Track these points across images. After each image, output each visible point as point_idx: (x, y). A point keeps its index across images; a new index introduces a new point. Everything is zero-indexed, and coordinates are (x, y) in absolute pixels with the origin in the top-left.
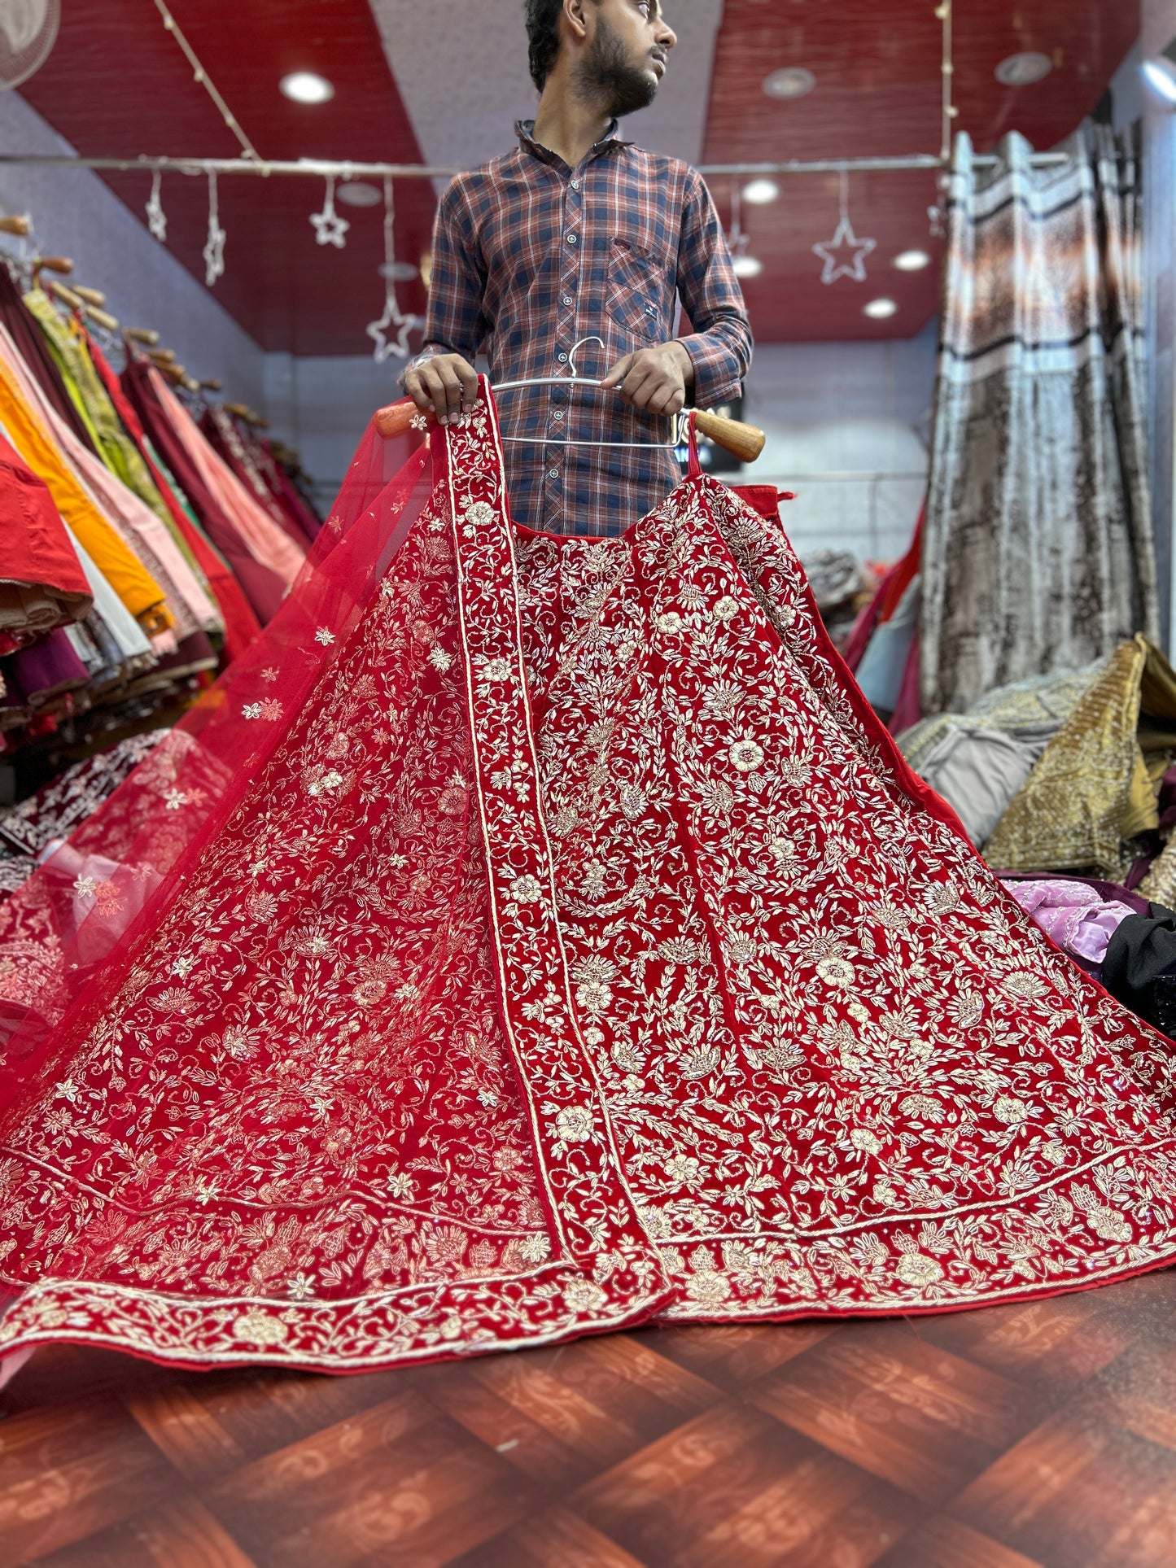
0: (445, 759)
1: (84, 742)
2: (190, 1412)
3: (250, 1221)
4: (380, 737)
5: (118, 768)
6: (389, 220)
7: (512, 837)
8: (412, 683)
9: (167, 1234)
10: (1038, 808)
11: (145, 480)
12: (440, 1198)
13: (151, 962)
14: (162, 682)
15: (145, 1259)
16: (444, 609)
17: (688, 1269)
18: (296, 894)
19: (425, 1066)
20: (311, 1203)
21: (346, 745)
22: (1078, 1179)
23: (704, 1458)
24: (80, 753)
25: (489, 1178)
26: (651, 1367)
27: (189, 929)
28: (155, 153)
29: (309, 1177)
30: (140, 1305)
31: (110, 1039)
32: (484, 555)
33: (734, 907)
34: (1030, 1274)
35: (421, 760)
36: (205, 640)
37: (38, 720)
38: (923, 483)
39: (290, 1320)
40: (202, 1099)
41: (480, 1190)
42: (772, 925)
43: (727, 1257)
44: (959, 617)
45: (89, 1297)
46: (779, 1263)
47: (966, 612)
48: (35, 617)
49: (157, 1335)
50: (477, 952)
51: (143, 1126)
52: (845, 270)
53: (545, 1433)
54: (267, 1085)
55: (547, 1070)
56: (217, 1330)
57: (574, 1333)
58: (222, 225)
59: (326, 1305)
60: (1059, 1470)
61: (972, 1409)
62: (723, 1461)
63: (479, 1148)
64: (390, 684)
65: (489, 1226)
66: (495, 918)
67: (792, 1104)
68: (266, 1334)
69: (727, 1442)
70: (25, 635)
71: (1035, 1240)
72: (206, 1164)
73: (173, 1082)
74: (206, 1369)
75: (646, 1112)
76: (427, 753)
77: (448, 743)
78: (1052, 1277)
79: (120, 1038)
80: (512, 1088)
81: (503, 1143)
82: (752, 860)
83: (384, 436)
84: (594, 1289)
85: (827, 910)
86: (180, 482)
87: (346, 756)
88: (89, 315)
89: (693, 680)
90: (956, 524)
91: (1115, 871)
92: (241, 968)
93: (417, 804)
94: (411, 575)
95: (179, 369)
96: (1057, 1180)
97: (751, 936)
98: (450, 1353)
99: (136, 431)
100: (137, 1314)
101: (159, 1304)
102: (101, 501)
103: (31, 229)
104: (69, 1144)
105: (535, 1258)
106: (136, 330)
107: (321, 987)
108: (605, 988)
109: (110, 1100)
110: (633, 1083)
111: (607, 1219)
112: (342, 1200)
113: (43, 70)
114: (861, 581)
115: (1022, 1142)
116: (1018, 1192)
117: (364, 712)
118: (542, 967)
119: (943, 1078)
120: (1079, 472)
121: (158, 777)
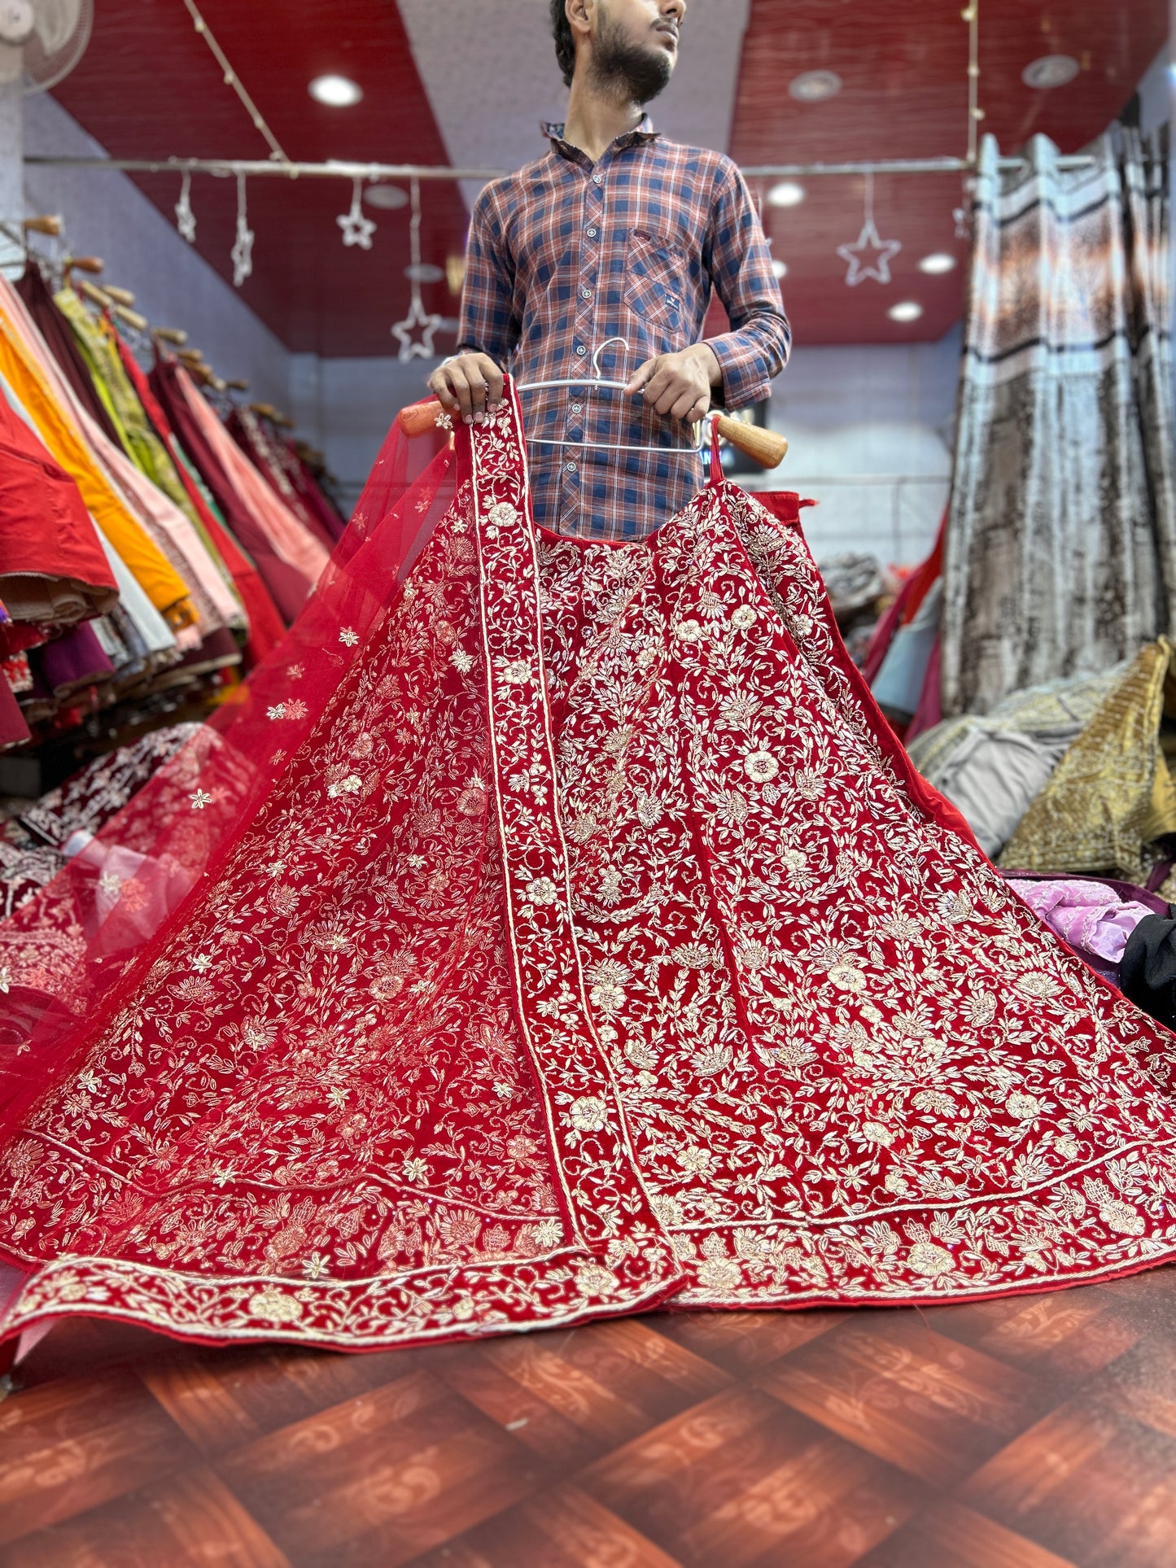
0: (466, 760)
1: (108, 737)
2: (205, 1386)
3: (266, 1202)
4: (403, 737)
5: (142, 761)
6: (415, 221)
7: (529, 840)
8: (434, 684)
9: (184, 1215)
10: (1058, 810)
11: (171, 477)
12: (454, 1183)
13: (173, 952)
14: (186, 677)
15: (162, 1239)
16: (466, 609)
17: (700, 1256)
18: (317, 889)
19: (441, 1055)
20: (327, 1185)
21: (370, 745)
22: (1091, 1173)
23: (712, 1440)
24: (105, 746)
25: (503, 1165)
26: (661, 1351)
27: (211, 921)
28: (184, 155)
29: (324, 1160)
30: (158, 1282)
31: (130, 1025)
32: (506, 556)
33: (747, 916)
34: (1042, 1266)
35: (441, 760)
36: (228, 636)
37: (64, 713)
38: (946, 487)
39: (305, 1299)
40: (220, 1086)
41: (494, 1176)
42: (784, 934)
43: (739, 1245)
44: (981, 619)
45: (108, 1273)
46: (791, 1251)
47: (988, 614)
48: (62, 610)
49: (174, 1311)
50: (493, 949)
51: (160, 1111)
52: (870, 272)
53: (554, 1413)
54: (284, 1073)
55: (561, 1062)
56: (233, 1307)
57: (585, 1317)
58: (250, 226)
59: (340, 1285)
60: (1066, 1458)
61: (980, 1397)
62: (732, 1443)
63: (494, 1136)
64: (413, 683)
65: (503, 1211)
66: (511, 919)
67: (804, 1099)
68: (280, 1312)
69: (735, 1423)
70: (52, 628)
71: (1046, 1233)
72: (222, 1149)
73: (191, 1069)
74: (221, 1345)
75: (658, 1106)
76: (446, 753)
77: (468, 743)
78: (1063, 1270)
79: (141, 1024)
80: (527, 1079)
81: (517, 1132)
82: (764, 870)
83: (408, 435)
84: (605, 1274)
85: (837, 923)
86: (206, 480)
87: (370, 756)
88: (119, 316)
89: (710, 689)
90: (979, 527)
91: (1135, 874)
92: (260, 960)
93: (437, 804)
94: (435, 575)
95: (206, 368)
96: (1070, 1174)
97: (764, 944)
98: (462, 1334)
99: (163, 429)
100: (155, 1290)
101: (176, 1281)
102: (129, 498)
103: (62, 230)
104: (88, 1126)
105: (547, 1243)
106: (166, 330)
107: (338, 981)
108: (619, 990)
109: (129, 1085)
110: (646, 1079)
111: (620, 1207)
112: (358, 1182)
113: (75, 73)
114: (883, 584)
115: (1035, 1137)
116: (1031, 1185)
117: (388, 712)
118: (557, 966)
119: (957, 1075)
120: (1103, 475)
121: (181, 770)
